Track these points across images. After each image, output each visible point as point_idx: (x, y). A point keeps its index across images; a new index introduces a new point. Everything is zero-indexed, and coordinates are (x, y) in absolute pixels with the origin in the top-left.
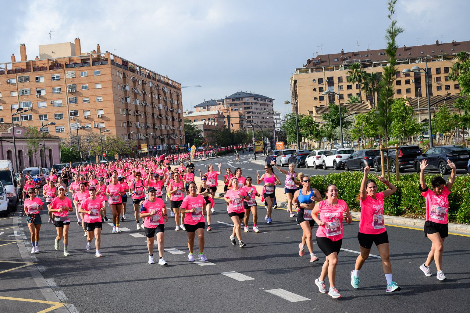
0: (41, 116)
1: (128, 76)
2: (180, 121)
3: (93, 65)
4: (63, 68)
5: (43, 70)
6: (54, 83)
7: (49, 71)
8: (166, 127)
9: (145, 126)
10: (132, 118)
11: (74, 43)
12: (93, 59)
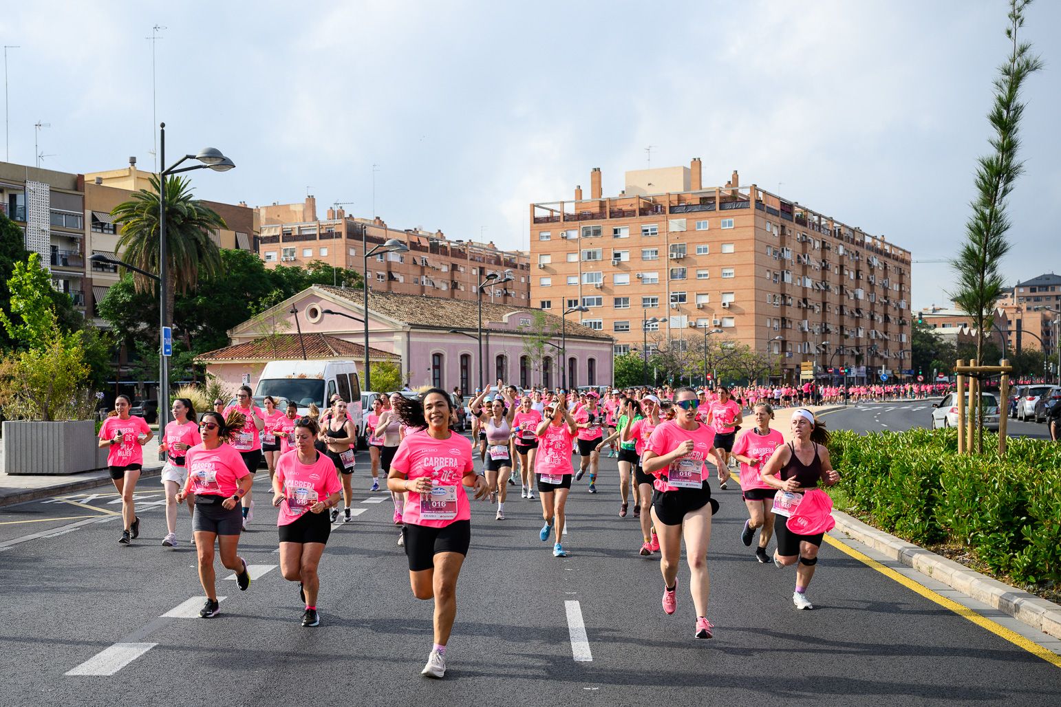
0: (617, 301)
1: (790, 231)
2: (902, 324)
3: (720, 209)
4: (664, 212)
5: (627, 216)
6: (646, 240)
7: (638, 218)
8: (868, 334)
9: (822, 329)
10: (793, 313)
11: (689, 167)
12: (721, 198)
